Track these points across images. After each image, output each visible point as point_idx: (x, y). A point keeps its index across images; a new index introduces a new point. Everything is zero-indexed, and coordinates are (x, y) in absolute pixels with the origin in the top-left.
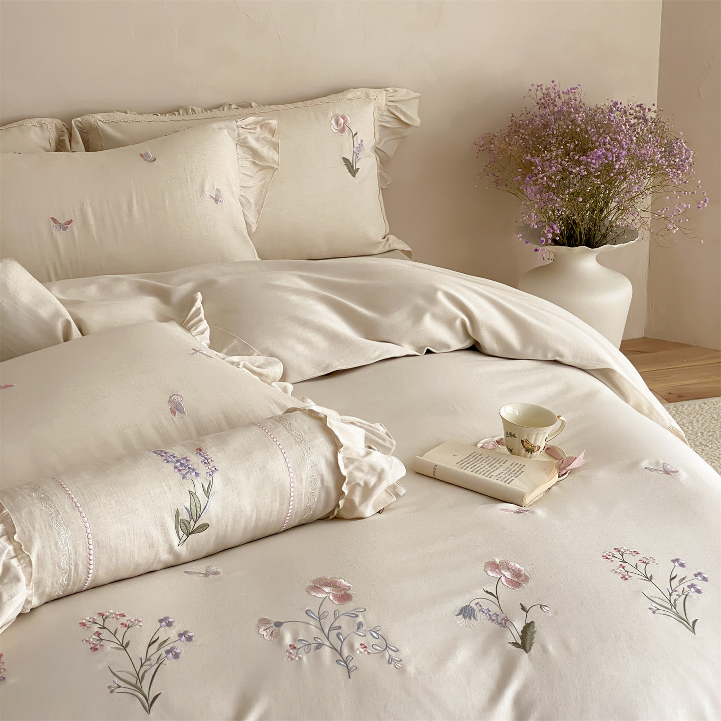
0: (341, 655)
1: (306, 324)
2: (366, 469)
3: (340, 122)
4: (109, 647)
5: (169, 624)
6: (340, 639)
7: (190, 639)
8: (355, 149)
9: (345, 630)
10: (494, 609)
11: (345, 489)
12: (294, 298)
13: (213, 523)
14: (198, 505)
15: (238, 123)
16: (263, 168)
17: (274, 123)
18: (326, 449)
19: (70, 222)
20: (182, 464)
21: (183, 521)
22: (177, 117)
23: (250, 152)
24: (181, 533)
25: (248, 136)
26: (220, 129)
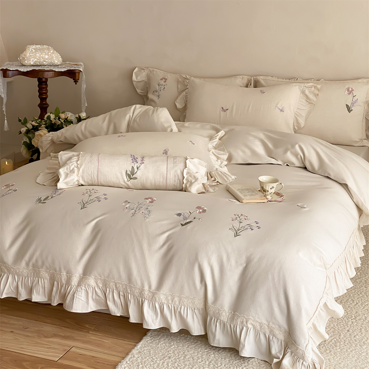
0: (135, 212)
3: (349, 90)
4: (87, 195)
5: (105, 195)
6: (139, 209)
7: (106, 199)
8: (353, 102)
9: (143, 208)
10: (187, 216)
11: (184, 181)
13: (138, 178)
14: (134, 171)
15: (305, 85)
16: (310, 103)
17: (319, 86)
18: (182, 167)
19: (228, 109)
20: (135, 159)
21: (128, 174)
23: (305, 96)
24: (128, 178)
25: (306, 90)
26: (295, 86)
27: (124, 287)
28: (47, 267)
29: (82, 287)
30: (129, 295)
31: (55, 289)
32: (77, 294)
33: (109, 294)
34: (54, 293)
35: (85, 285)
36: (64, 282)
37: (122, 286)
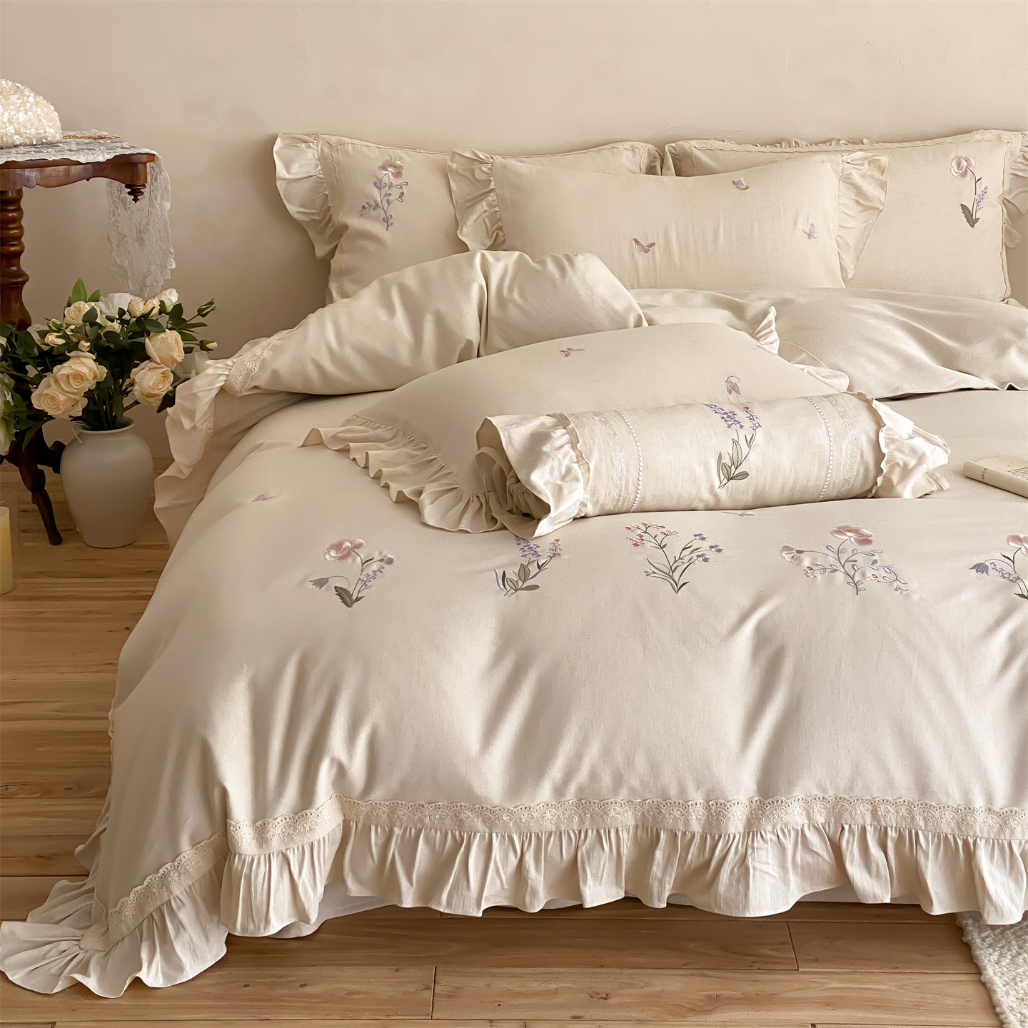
0: (853, 579)
1: (879, 345)
2: (906, 451)
3: (962, 164)
4: (648, 545)
5: (703, 539)
6: (854, 569)
7: (719, 551)
8: (976, 196)
9: (860, 562)
10: (1008, 569)
11: (883, 466)
12: (872, 322)
13: (752, 473)
14: (740, 453)
15: (844, 158)
16: (867, 208)
17: (884, 160)
18: (870, 427)
19: (653, 245)
20: (728, 417)
21: (724, 465)
22: (778, 149)
23: (854, 190)
24: (722, 477)
25: (853, 172)
26: (822, 162)
27: (903, 811)
28: (633, 791)
29: (766, 833)
30: (920, 833)
31: (659, 854)
32: (754, 859)
33: (851, 841)
34: (656, 869)
35: (774, 826)
36: (696, 827)
37: (897, 811)
